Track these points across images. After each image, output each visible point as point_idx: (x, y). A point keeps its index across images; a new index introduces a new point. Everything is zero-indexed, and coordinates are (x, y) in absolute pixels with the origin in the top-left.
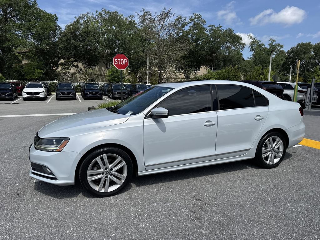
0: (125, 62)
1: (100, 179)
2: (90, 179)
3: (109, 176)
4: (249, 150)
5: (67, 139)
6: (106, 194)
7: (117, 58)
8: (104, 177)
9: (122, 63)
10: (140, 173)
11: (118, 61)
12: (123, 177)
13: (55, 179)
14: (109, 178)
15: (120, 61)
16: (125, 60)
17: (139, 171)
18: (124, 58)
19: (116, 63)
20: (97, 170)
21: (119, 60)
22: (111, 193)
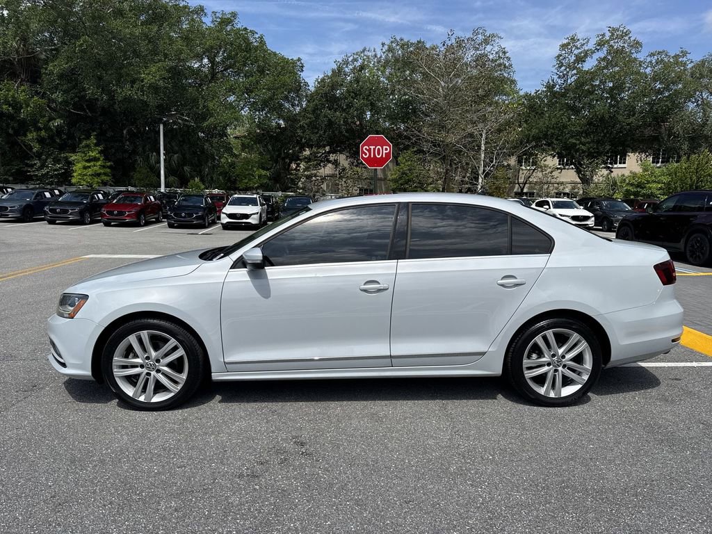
0: (384, 152)
1: (137, 376)
2: (118, 373)
3: (153, 373)
4: (483, 354)
5: (86, 297)
6: (147, 406)
7: (368, 144)
8: (144, 374)
9: (379, 155)
10: (216, 376)
11: (369, 150)
12: (182, 379)
13: (64, 365)
14: (152, 375)
15: (374, 149)
16: (384, 147)
17: (213, 370)
18: (383, 144)
19: (366, 154)
20: (133, 358)
21: (372, 147)
22: (156, 406)
